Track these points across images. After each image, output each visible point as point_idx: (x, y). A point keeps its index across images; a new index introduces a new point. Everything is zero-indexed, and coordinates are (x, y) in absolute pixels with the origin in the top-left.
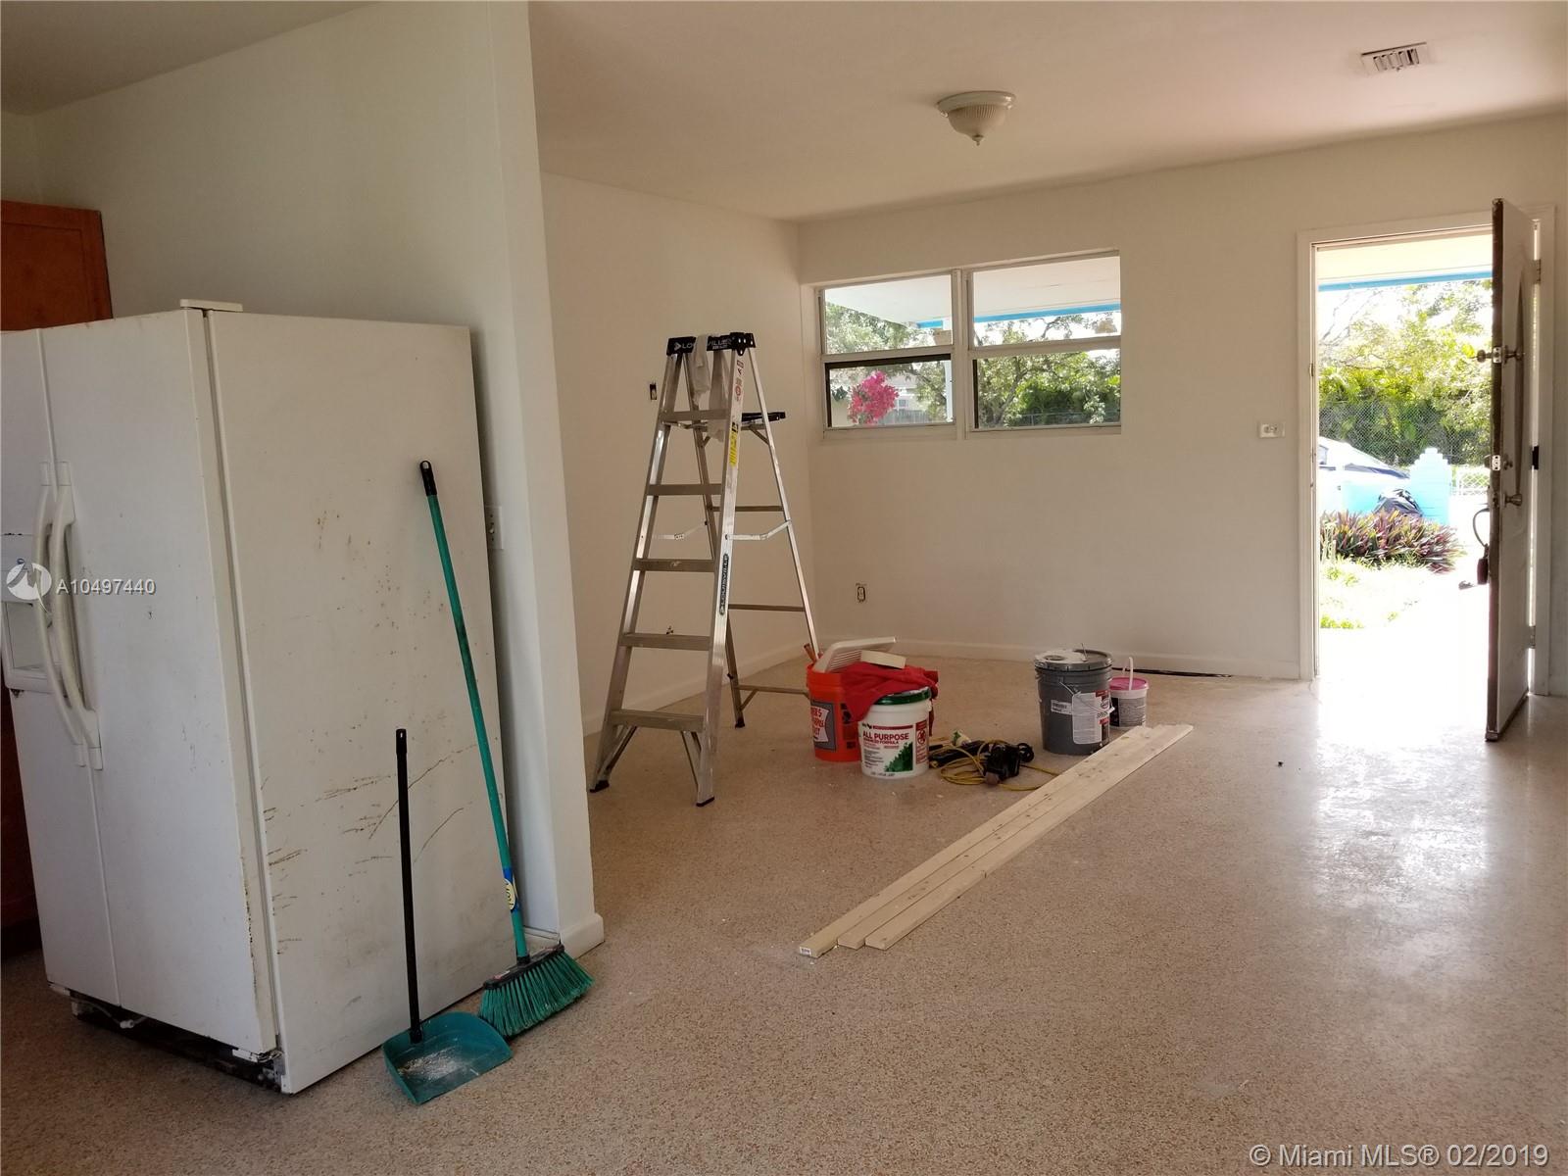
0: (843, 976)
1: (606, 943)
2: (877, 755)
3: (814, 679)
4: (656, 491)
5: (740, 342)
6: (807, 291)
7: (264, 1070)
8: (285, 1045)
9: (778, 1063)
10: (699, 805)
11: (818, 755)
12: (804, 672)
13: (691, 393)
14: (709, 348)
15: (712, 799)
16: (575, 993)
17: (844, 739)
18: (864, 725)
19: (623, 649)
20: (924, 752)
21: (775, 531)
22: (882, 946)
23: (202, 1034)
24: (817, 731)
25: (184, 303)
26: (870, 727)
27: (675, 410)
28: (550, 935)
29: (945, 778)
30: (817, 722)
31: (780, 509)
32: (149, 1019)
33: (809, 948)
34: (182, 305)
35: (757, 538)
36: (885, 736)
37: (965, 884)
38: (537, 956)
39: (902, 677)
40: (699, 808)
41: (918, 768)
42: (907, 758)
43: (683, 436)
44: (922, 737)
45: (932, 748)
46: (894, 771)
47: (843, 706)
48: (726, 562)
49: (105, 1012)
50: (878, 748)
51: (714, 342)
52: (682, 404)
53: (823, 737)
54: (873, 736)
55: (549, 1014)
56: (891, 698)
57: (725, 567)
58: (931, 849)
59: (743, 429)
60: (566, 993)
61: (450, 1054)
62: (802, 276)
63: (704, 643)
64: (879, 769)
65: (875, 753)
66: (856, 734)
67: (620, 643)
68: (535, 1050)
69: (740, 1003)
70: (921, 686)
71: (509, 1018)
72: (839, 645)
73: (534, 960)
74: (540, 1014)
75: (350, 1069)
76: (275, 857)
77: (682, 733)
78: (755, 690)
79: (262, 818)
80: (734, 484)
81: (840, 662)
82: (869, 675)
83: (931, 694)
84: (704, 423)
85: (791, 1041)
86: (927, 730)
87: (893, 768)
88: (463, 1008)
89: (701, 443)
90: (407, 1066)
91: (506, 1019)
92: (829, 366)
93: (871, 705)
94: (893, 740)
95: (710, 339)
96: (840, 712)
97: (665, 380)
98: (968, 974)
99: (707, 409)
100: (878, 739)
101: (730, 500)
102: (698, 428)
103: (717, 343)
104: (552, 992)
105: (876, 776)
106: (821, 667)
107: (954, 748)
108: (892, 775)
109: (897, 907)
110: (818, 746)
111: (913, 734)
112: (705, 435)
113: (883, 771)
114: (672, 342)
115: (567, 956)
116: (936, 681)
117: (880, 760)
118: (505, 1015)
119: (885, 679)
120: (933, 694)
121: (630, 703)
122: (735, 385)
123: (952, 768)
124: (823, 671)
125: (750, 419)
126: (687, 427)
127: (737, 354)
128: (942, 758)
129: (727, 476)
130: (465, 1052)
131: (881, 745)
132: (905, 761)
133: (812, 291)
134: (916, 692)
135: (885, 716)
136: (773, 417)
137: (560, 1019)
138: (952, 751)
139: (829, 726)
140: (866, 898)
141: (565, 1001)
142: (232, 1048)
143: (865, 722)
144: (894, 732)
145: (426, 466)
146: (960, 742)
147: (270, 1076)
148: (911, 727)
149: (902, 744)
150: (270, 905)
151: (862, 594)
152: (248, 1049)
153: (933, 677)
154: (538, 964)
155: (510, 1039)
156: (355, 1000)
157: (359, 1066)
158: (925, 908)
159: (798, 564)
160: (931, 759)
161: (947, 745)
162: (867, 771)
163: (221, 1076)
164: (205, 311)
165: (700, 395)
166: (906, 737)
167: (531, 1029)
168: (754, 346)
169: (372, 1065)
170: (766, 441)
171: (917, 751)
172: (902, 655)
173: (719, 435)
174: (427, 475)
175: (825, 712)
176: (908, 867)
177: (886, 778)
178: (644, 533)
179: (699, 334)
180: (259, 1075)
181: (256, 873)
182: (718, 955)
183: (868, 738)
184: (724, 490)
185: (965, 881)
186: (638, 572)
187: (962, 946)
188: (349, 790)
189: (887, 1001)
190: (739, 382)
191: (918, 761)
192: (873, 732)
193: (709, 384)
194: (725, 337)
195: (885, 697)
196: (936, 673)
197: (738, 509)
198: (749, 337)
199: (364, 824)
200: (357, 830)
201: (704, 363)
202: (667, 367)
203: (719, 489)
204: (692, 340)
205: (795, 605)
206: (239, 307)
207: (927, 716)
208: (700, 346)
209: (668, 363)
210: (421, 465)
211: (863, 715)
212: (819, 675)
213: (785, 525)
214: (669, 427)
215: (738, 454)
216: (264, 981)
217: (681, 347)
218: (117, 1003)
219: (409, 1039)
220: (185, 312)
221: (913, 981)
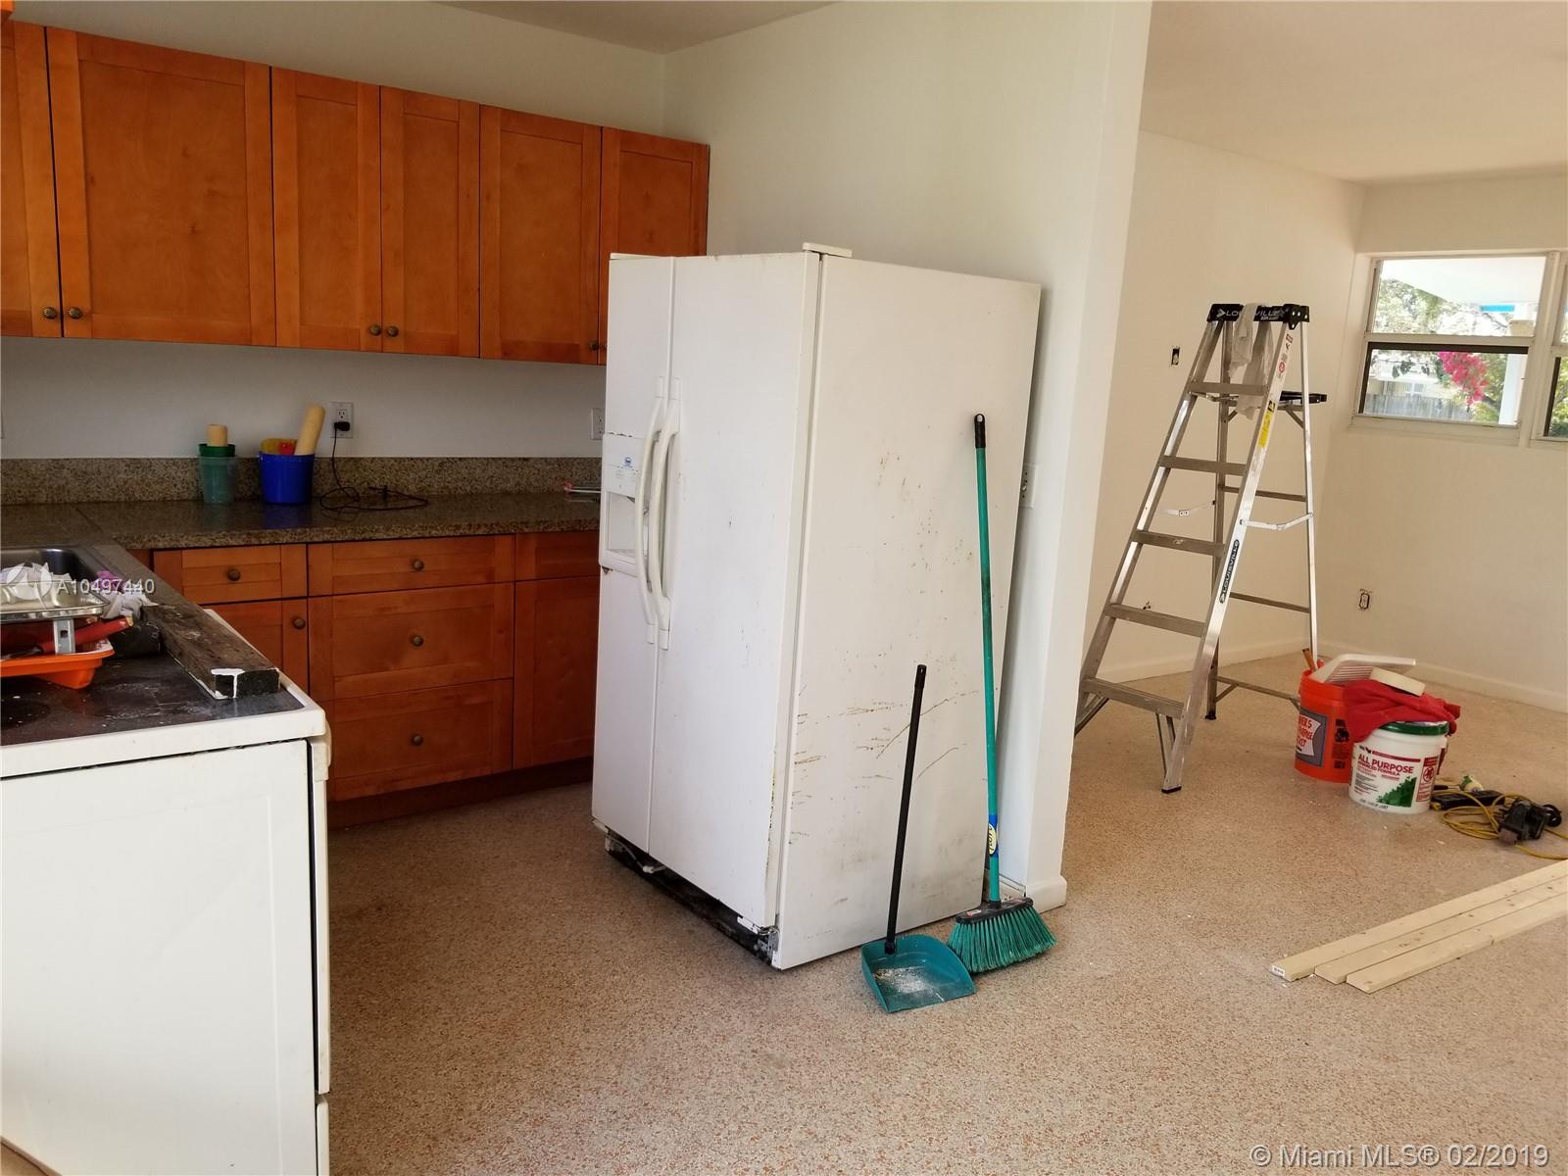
0: (1320, 1008)
1: (1067, 907)
2: (1370, 782)
3: (1309, 686)
4: (1170, 463)
5: (1292, 315)
6: (1363, 261)
7: (759, 942)
8: (781, 926)
9: (1244, 1077)
10: (1164, 791)
11: (1298, 767)
12: (1299, 677)
13: (1226, 364)
14: (1257, 318)
15: (1179, 788)
16: (1038, 948)
17: (1333, 757)
18: (1361, 747)
19: (1107, 618)
20: (1428, 791)
21: (1293, 523)
22: (1366, 988)
23: (714, 896)
24: (1301, 742)
25: (807, 246)
26: (1369, 752)
27: (1205, 381)
28: (1017, 887)
29: (1448, 823)
30: (1305, 733)
31: (1304, 499)
32: (668, 869)
33: (1285, 968)
34: (804, 248)
35: (1274, 527)
36: (1385, 765)
37: (1469, 946)
38: (1008, 904)
39: (1418, 705)
40: (1165, 795)
41: (1417, 806)
42: (1406, 793)
43: (1207, 408)
44: (1429, 774)
45: (1437, 788)
46: (1388, 803)
47: (1339, 722)
48: (1236, 547)
49: (631, 854)
50: (1375, 776)
51: (1264, 314)
52: (1213, 374)
53: (1308, 749)
54: (1370, 761)
55: (1012, 962)
56: (1399, 726)
57: (1234, 553)
58: (1426, 898)
59: (1279, 408)
60: (1029, 946)
61: (916, 973)
62: (1358, 246)
63: (1198, 629)
64: (1371, 797)
65: (1369, 780)
66: (1349, 755)
67: (1105, 612)
68: (997, 992)
69: (1205, 1005)
70: (1440, 719)
71: (976, 956)
72: (1348, 657)
73: (1004, 907)
74: (1004, 960)
75: (828, 961)
76: (802, 757)
77: (1157, 715)
78: (1234, 685)
79: (795, 720)
80: (1259, 467)
81: (1345, 674)
82: (1378, 696)
83: (1448, 730)
84: (1233, 398)
85: (1259, 1059)
86: (1435, 767)
87: (1388, 799)
88: (929, 932)
89: (1225, 418)
90: (879, 972)
91: (973, 955)
92: (1372, 346)
93: (1374, 729)
94: (1394, 770)
95: (1260, 309)
96: (1333, 729)
97: (1200, 348)
98: (1465, 1044)
99: (1241, 383)
100: (1376, 765)
101: (1253, 483)
102: (1225, 401)
103: (1267, 313)
104: (1017, 942)
105: (1366, 804)
106: (1321, 676)
107: (1462, 792)
108: (1384, 807)
109: (1385, 951)
110: (1300, 757)
111: (1418, 770)
112: (1231, 409)
113: (1375, 801)
114: (1216, 308)
115: (1035, 912)
116: (1457, 715)
117: (1374, 788)
118: (972, 951)
119: (1399, 704)
120: (1451, 730)
121: (1106, 672)
122: (1279, 361)
123: (1457, 815)
124: (1322, 681)
125: (1287, 399)
126: (1215, 399)
127: (1288, 327)
128: (1448, 802)
129: (1253, 458)
130: (931, 975)
131: (1378, 774)
132: (1404, 795)
133: (1369, 260)
134: (1432, 724)
135: (1388, 742)
136: (1316, 398)
137: (1020, 969)
138: (1459, 795)
139: (1318, 740)
140: (1349, 933)
141: (1027, 953)
142: (737, 915)
143: (1363, 744)
144: (1397, 763)
145: (980, 419)
146: (1470, 787)
147: (764, 948)
148: (1418, 761)
149: (1403, 777)
150: (790, 799)
151: (1366, 601)
152: (752, 919)
153: (1454, 711)
154: (1007, 912)
155: (974, 975)
156: (842, 900)
157: (837, 960)
158: (1418, 961)
159: (1312, 561)
160: (1433, 799)
161: (1454, 788)
162: (1356, 796)
163: (721, 936)
164: (821, 254)
165: (1236, 368)
166: (1410, 770)
167: (993, 971)
168: (1307, 320)
169: (847, 962)
170: (1302, 424)
171: (1420, 788)
172: (1421, 681)
173: (1249, 412)
174: (980, 427)
175: (1315, 725)
176: (1398, 911)
177: (1377, 808)
178: (1149, 504)
179: (1248, 302)
180: (754, 946)
181: (784, 769)
182: (1182, 950)
183: (1363, 761)
184: (1247, 472)
185: (1468, 943)
186: (1136, 543)
187: (1460, 1012)
188: (867, 711)
189: (1369, 1048)
190: (1285, 357)
191: (1418, 799)
192: (1371, 757)
193: (1249, 356)
194: (1278, 308)
195: (1394, 723)
196: (1459, 707)
197: (1259, 493)
198: (1304, 310)
199: (874, 744)
200: (868, 748)
201: (1248, 335)
202: (1205, 333)
203: (1242, 470)
204: (1239, 308)
205: (1302, 605)
206: (849, 253)
207: (1439, 753)
208: (1247, 315)
209: (1207, 329)
210: (976, 417)
211: (1363, 737)
212: (1317, 684)
213: (1304, 518)
214: (1196, 397)
215: (1269, 435)
216: (775, 864)
217: (1224, 314)
218: (646, 850)
219: (883, 949)
220: (806, 254)
221: (1400, 1034)
